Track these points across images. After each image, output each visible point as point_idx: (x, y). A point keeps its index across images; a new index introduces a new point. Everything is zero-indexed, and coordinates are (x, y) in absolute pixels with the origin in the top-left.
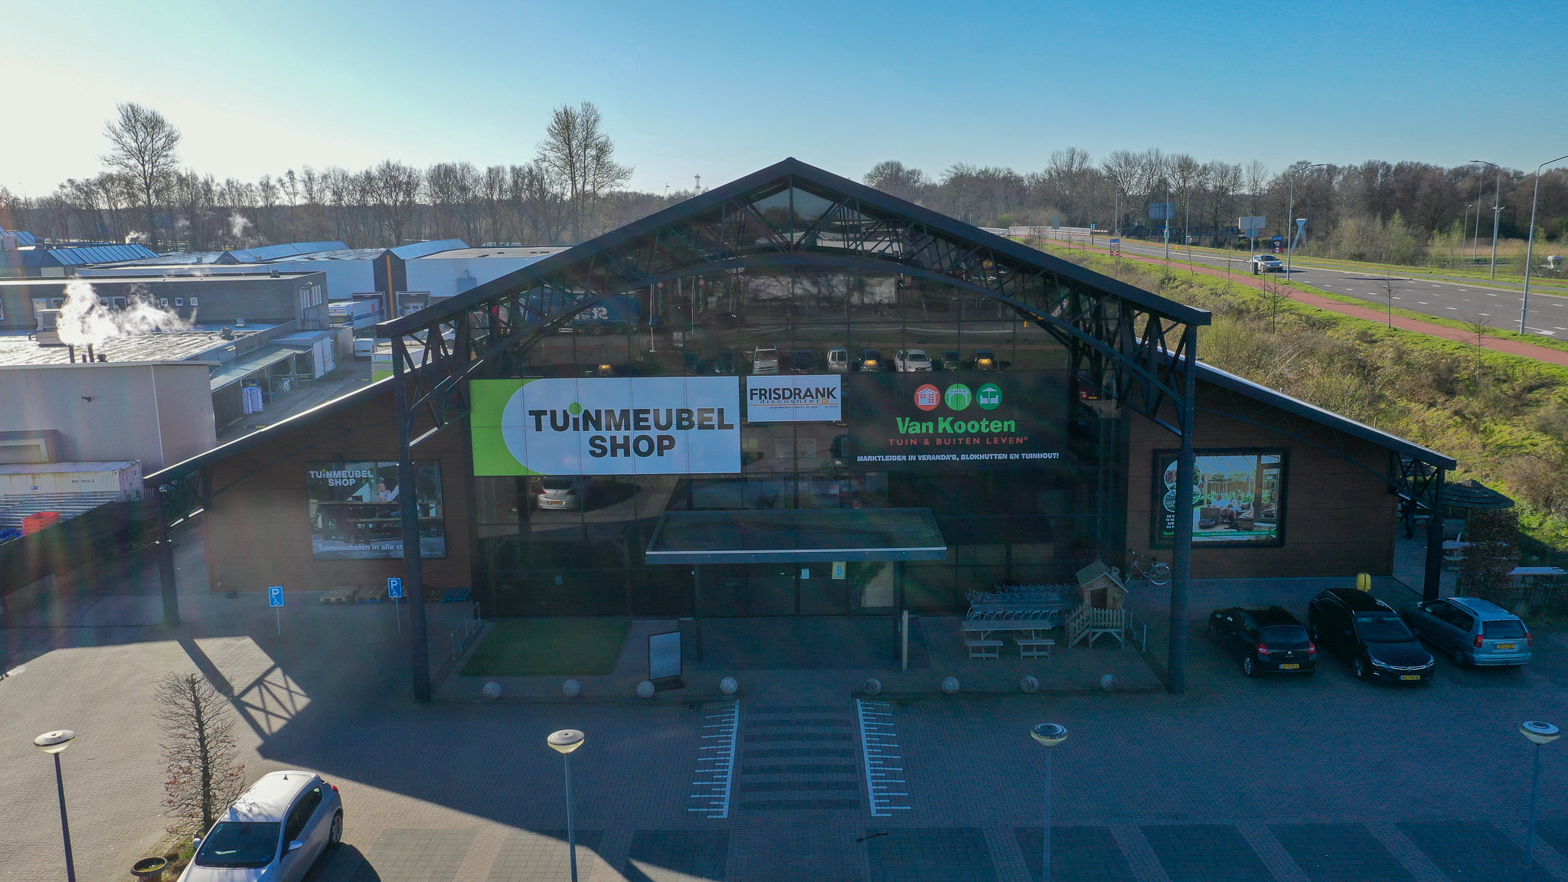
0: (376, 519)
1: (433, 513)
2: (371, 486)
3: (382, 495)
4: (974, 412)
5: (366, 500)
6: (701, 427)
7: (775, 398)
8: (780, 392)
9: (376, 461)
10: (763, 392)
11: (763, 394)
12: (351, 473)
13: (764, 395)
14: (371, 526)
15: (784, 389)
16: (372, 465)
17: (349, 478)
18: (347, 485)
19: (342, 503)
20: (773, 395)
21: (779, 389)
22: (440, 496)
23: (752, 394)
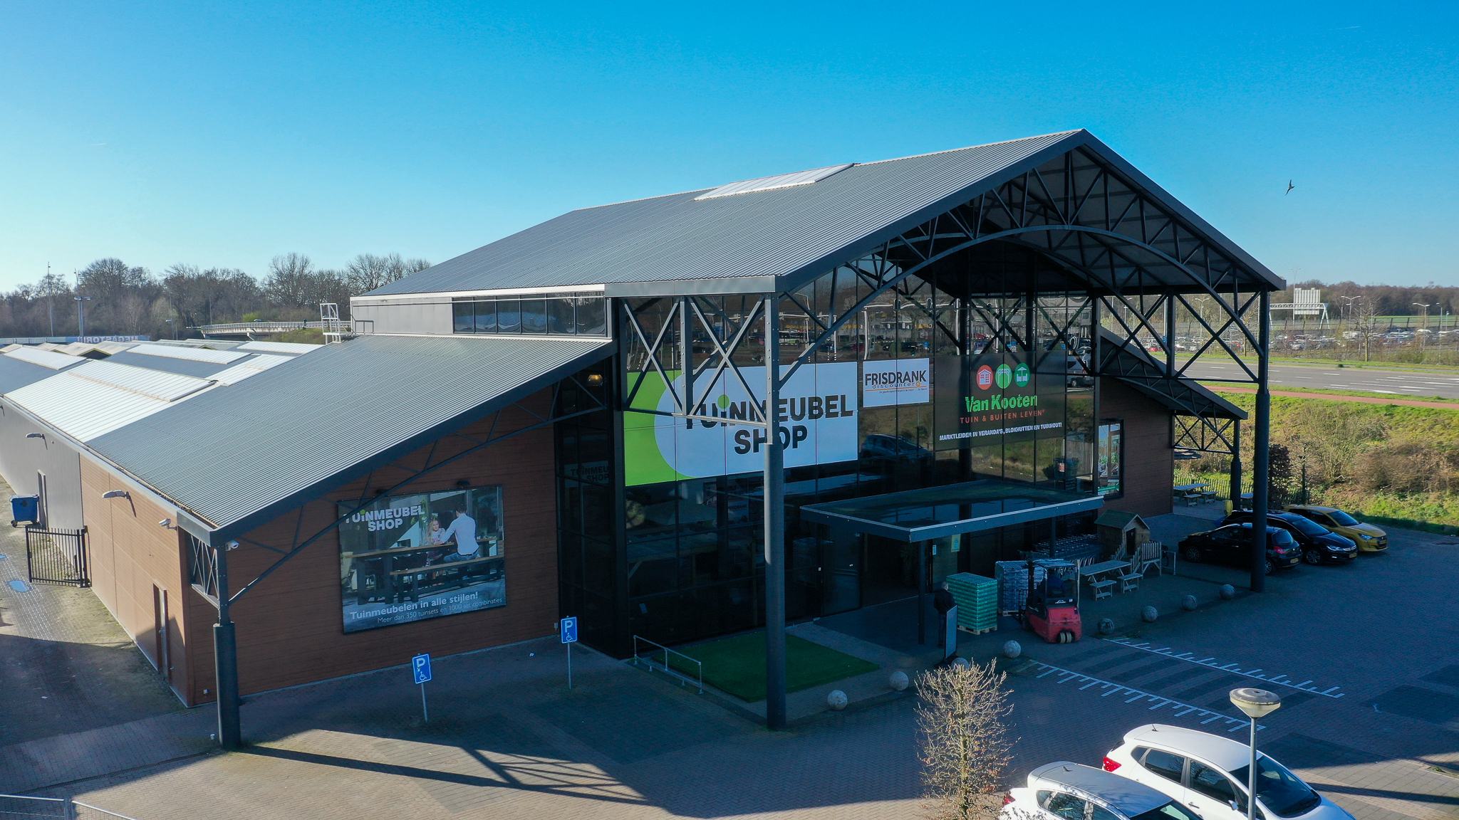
0: (428, 567)
1: (493, 552)
2: (421, 525)
3: (435, 535)
4: (1013, 390)
5: (415, 544)
6: (829, 415)
7: (883, 383)
8: (887, 377)
9: (429, 492)
10: (875, 377)
11: (875, 378)
12: (397, 511)
13: (876, 380)
14: (420, 577)
15: (890, 374)
16: (423, 498)
17: (394, 519)
18: (392, 527)
19: (385, 551)
20: (882, 380)
21: (886, 374)
22: (501, 529)
23: (867, 379)
